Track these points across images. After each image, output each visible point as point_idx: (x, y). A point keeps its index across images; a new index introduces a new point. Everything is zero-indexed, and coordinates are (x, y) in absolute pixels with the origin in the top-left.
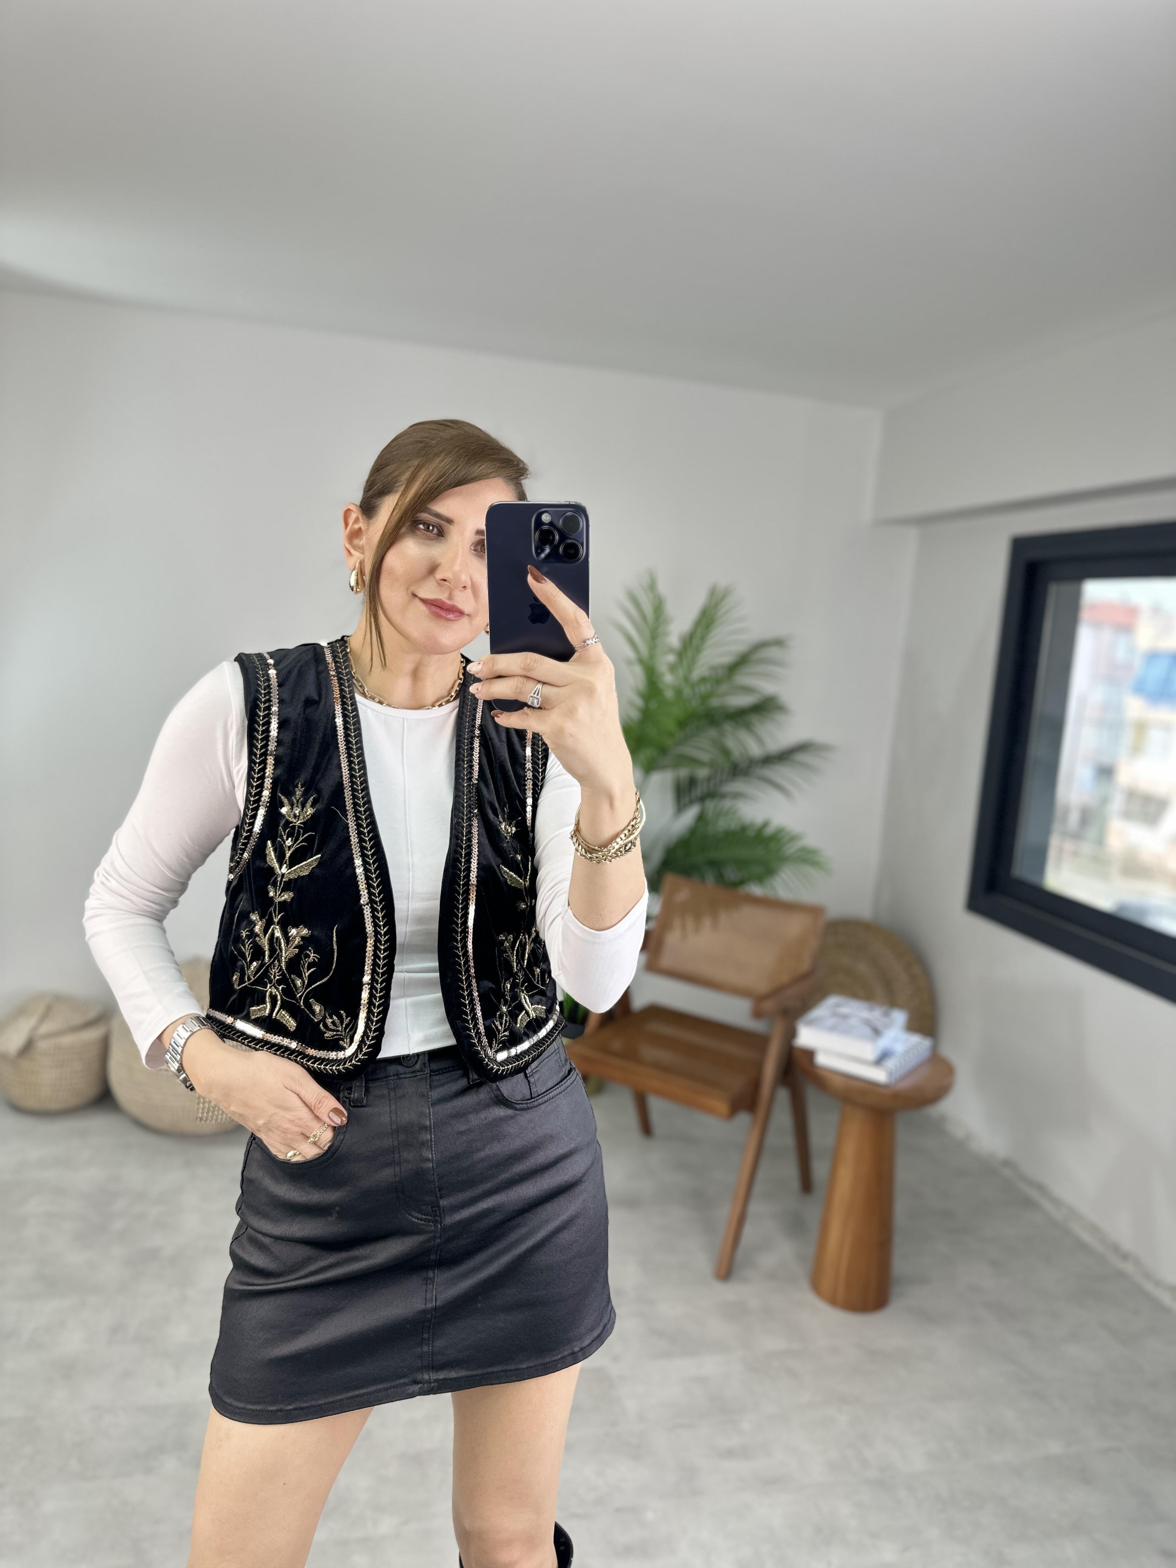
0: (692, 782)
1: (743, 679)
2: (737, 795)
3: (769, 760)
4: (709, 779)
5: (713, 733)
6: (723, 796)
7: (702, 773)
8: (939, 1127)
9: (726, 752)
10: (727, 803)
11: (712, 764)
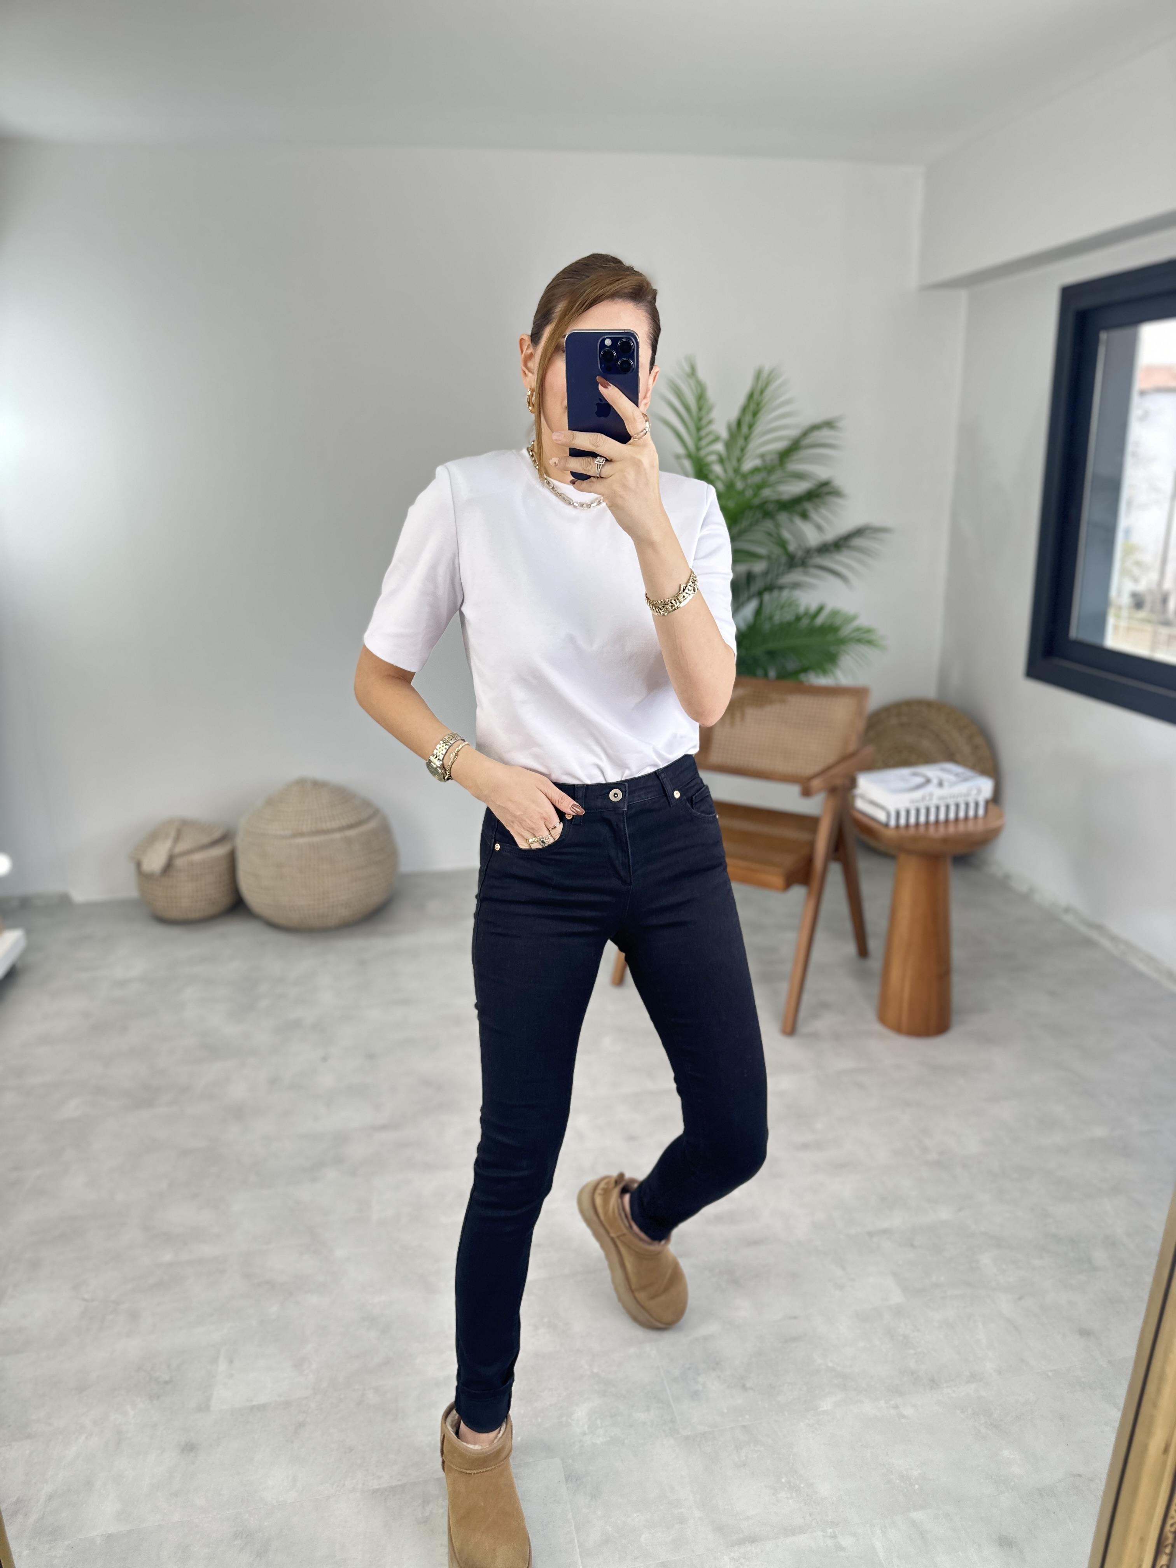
0: (750, 577)
1: (794, 466)
2: (796, 586)
3: (825, 549)
4: (766, 573)
5: (768, 525)
6: (781, 588)
7: (759, 567)
8: (1003, 884)
9: (782, 544)
10: (785, 593)
11: (769, 558)
